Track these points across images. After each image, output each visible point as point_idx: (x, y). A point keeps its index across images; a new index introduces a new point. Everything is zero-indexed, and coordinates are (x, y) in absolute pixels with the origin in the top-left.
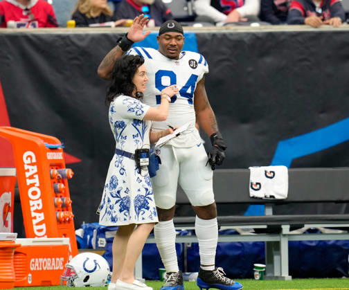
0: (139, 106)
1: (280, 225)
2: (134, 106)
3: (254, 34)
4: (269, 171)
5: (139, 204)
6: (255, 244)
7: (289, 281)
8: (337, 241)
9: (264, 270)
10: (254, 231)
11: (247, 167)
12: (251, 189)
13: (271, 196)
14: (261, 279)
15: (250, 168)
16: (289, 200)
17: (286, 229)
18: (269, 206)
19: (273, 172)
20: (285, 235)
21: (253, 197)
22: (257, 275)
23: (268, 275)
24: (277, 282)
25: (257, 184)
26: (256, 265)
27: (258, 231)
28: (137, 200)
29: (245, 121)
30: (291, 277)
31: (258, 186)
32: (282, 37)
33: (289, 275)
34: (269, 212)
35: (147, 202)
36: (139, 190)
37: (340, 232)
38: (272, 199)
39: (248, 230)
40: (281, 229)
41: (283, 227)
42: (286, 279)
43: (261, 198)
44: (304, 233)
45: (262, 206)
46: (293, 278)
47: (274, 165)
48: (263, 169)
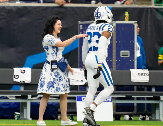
0: (53, 40)
1: (27, 95)
2: (51, 40)
3: (17, 7)
4: (22, 70)
5: (50, 85)
6: (16, 103)
7: (30, 120)
8: (53, 103)
9: (19, 115)
10: (15, 97)
11: (12, 68)
12: (14, 78)
13: (23, 82)
14: (18, 119)
15: (14, 68)
16: (31, 83)
17: (29, 97)
18: (22, 86)
19: (25, 71)
20: (29, 100)
21: (15, 82)
22: (16, 118)
23: (21, 118)
24: (25, 121)
25: (17, 76)
26: (16, 113)
27: (17, 97)
28: (49, 83)
29: (12, 46)
30: (31, 119)
31: (17, 77)
32: (30, 9)
33: (31, 118)
34: (22, 89)
35: (54, 84)
36: (51, 79)
37: (54, 99)
38: (24, 83)
39: (12, 97)
40: (27, 97)
41: (28, 96)
42: (29, 120)
43: (19, 82)
44: (38, 99)
45: (19, 86)
46: (32, 119)
47: (25, 67)
48: (20, 69)
